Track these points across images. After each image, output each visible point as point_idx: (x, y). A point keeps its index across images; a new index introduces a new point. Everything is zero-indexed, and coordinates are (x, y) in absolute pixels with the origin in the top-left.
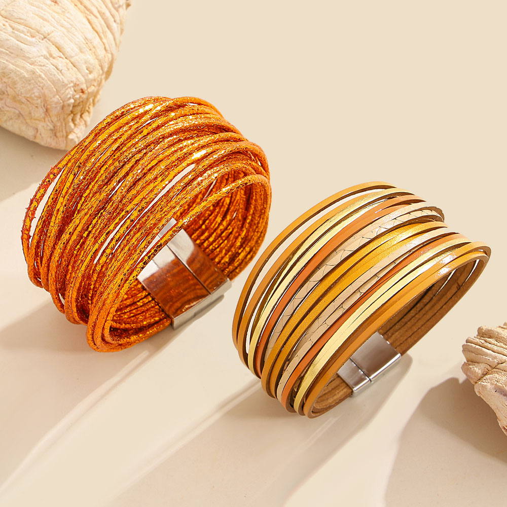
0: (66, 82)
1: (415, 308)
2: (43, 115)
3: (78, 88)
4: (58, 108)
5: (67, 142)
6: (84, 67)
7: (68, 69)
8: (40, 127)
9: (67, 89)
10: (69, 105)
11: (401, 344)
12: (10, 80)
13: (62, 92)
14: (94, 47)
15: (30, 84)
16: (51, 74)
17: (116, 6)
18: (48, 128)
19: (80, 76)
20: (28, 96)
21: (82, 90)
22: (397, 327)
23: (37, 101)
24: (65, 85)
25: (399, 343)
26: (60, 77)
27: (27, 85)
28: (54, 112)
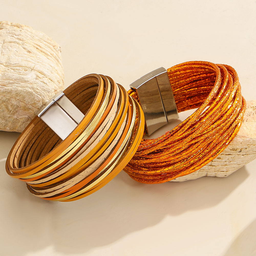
0: (50, 89)
1: (32, 143)
6: (56, 80)
7: (49, 83)
11: (38, 123)
16: (42, 87)
19: (55, 85)
22: (40, 132)
25: (39, 123)
26: (47, 87)
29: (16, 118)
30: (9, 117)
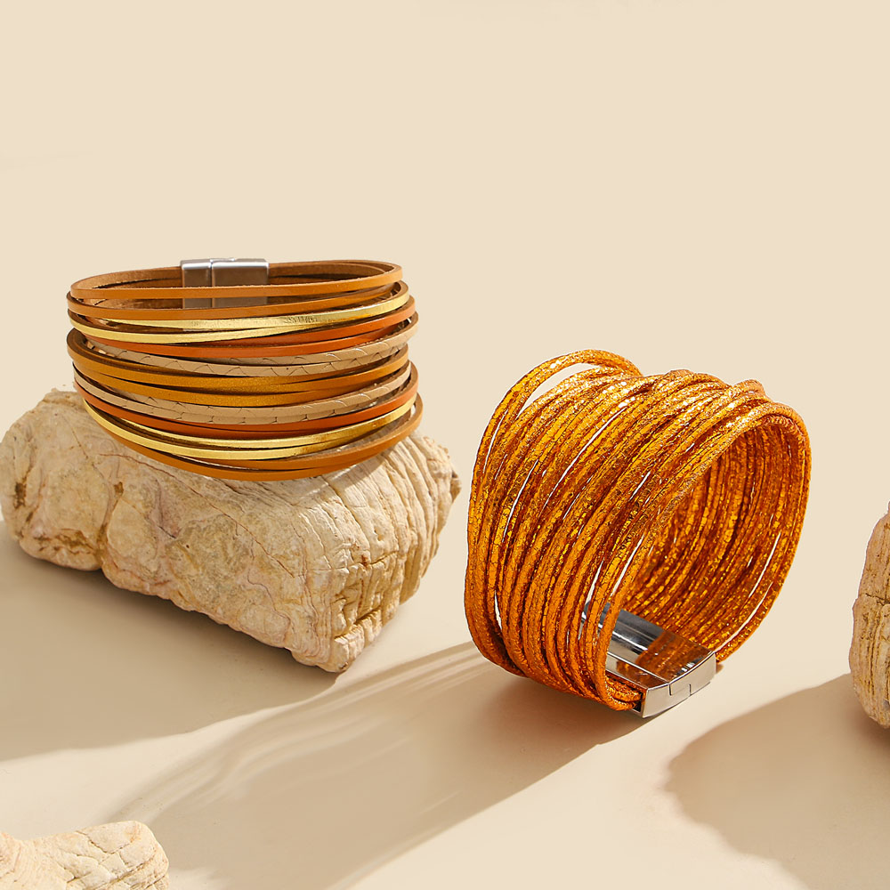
0: (340, 536)
2: (300, 589)
3: (357, 554)
4: (324, 576)
5: (331, 649)
6: (372, 526)
7: (347, 521)
8: (294, 615)
9: (341, 549)
10: (340, 576)
12: (259, 526)
13: (333, 552)
14: (391, 507)
15: (285, 531)
16: (319, 521)
17: (435, 472)
18: (306, 614)
19: (363, 536)
20: (282, 553)
21: (363, 558)
23: (293, 562)
24: (339, 542)
26: (333, 527)
27: (282, 531)
28: (317, 584)
29: (240, 586)
30: (226, 578)
